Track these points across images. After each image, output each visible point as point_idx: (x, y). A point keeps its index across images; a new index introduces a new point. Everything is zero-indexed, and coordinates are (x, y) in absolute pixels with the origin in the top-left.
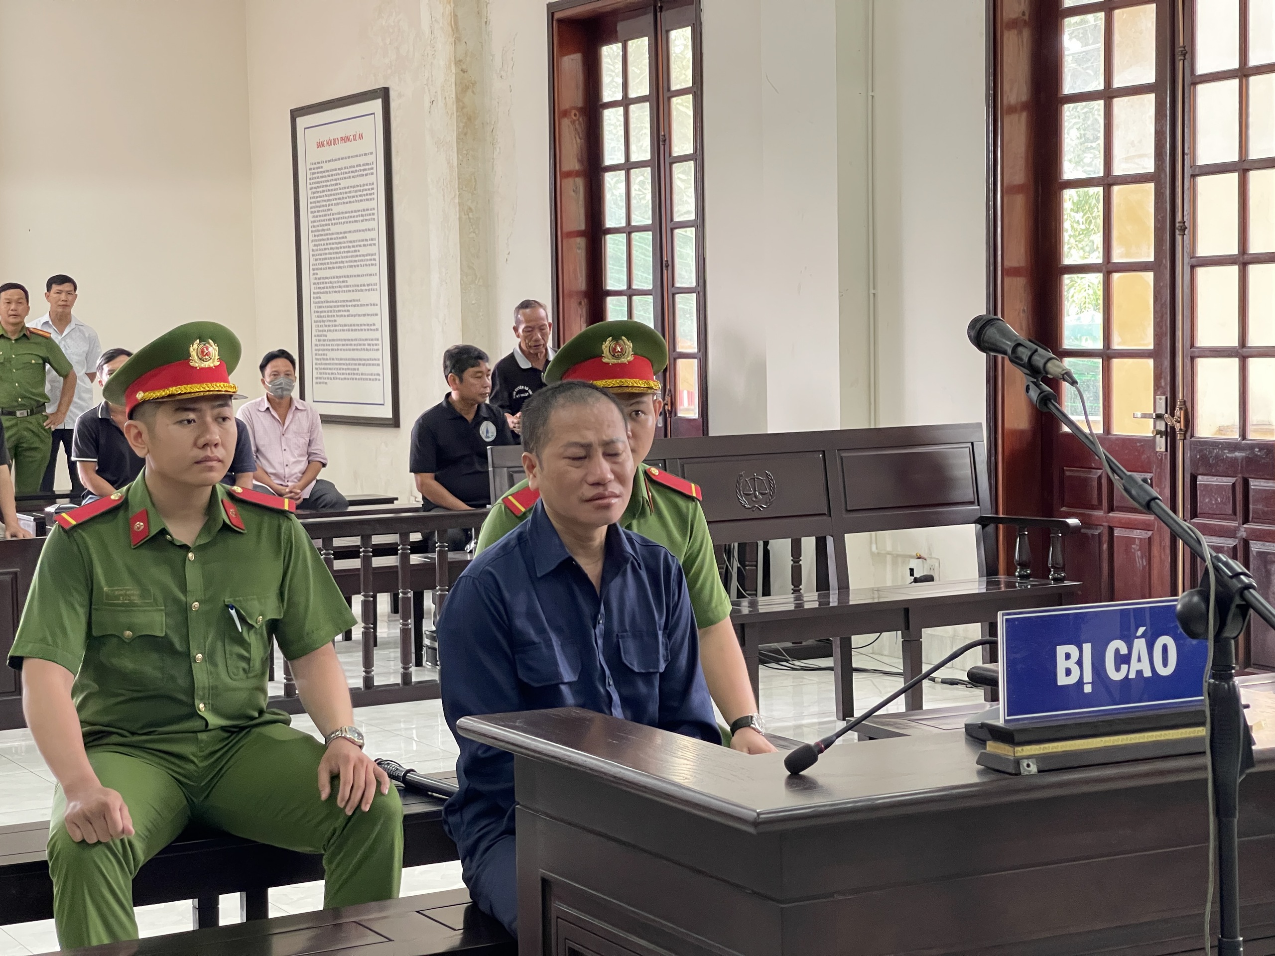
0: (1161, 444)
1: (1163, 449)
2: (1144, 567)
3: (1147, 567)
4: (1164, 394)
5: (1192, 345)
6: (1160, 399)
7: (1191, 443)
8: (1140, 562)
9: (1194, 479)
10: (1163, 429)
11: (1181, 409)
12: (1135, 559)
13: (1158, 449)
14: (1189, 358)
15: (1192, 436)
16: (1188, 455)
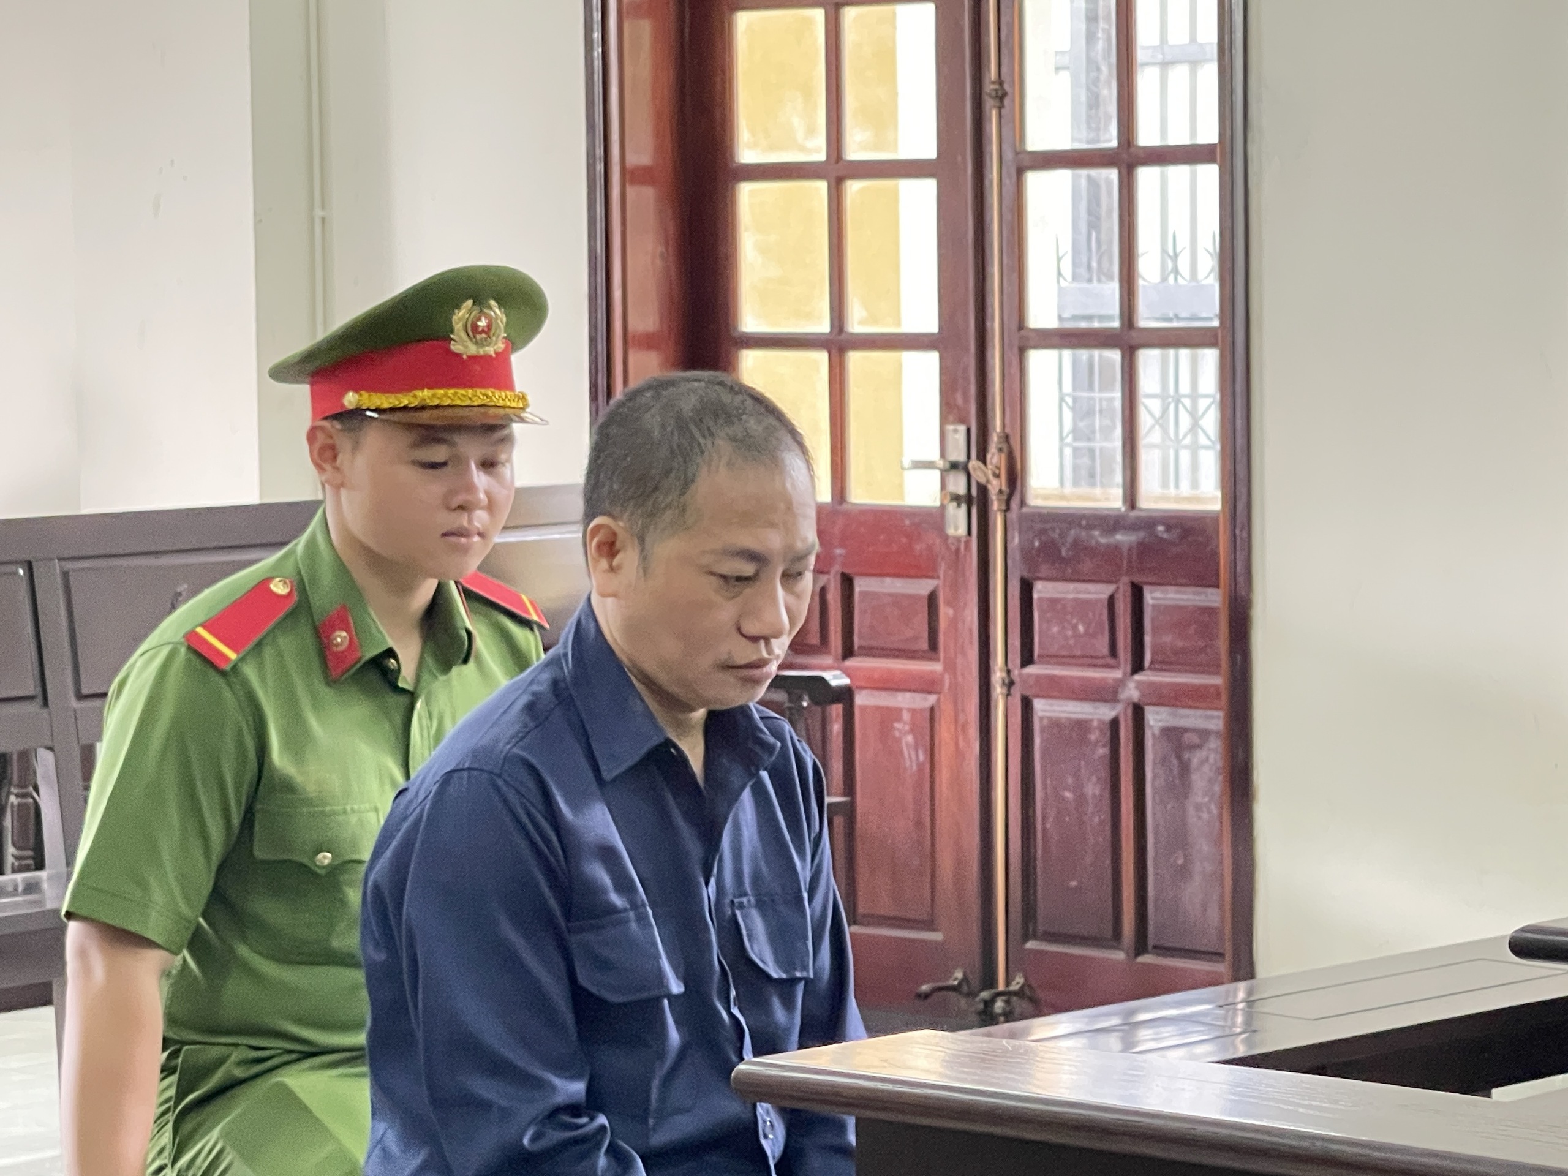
0: (957, 522)
1: (962, 531)
2: (920, 767)
3: (928, 766)
4: (962, 420)
5: (1021, 325)
6: (956, 431)
7: (1022, 518)
8: (912, 757)
9: (1027, 588)
10: (962, 490)
11: (1000, 450)
12: (901, 752)
13: (951, 531)
14: (1016, 350)
15: (1023, 503)
16: (1016, 540)
